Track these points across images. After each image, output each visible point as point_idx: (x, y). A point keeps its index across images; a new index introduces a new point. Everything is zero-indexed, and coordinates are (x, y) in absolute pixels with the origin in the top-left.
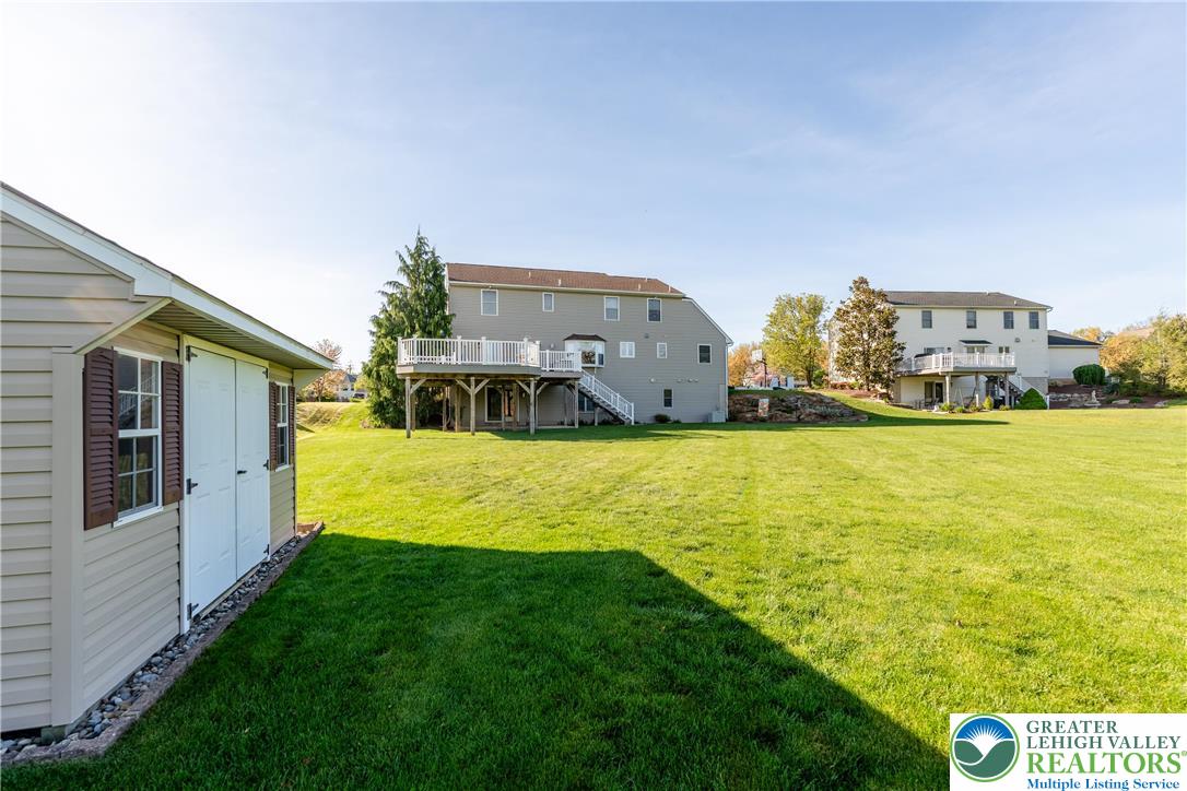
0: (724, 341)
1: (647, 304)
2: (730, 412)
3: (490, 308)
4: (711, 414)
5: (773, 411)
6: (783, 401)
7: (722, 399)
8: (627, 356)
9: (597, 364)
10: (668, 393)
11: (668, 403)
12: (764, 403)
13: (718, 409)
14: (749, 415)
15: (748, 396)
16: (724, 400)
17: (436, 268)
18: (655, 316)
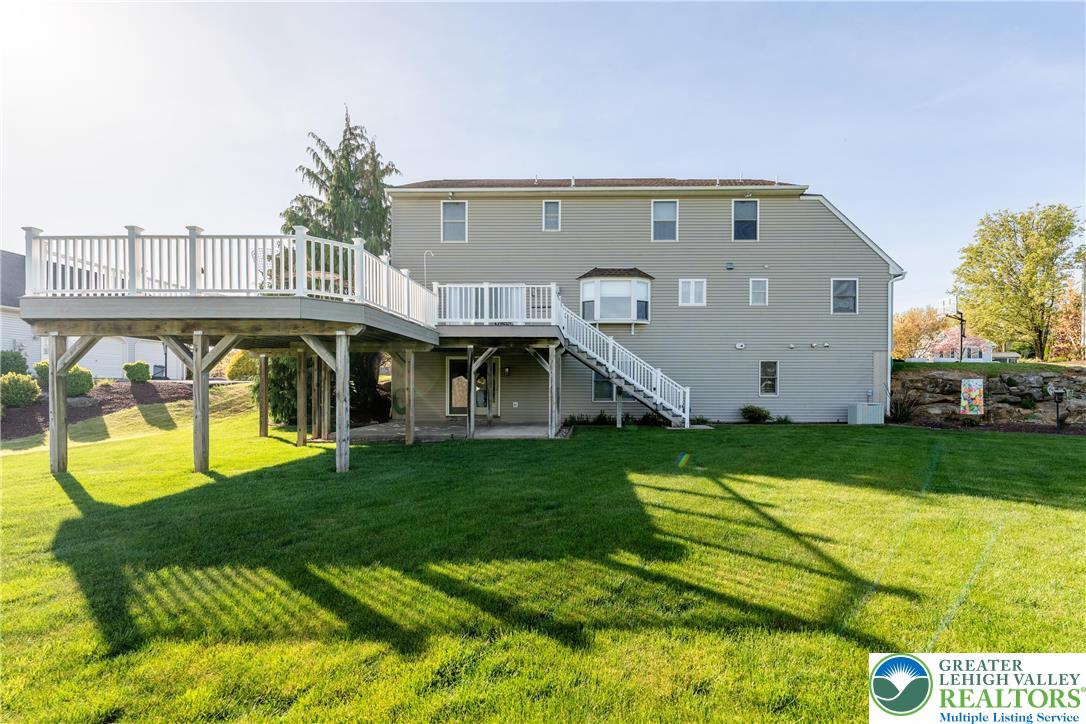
0: (885, 272)
1: (730, 212)
2: (894, 404)
3: (455, 230)
4: (854, 408)
5: (993, 405)
6: (1011, 383)
7: (877, 381)
8: (692, 303)
9: (633, 318)
10: (769, 369)
11: (770, 386)
12: (973, 389)
13: (868, 398)
14: (935, 411)
15: (935, 373)
16: (882, 383)
17: (376, 172)
18: (746, 229)
